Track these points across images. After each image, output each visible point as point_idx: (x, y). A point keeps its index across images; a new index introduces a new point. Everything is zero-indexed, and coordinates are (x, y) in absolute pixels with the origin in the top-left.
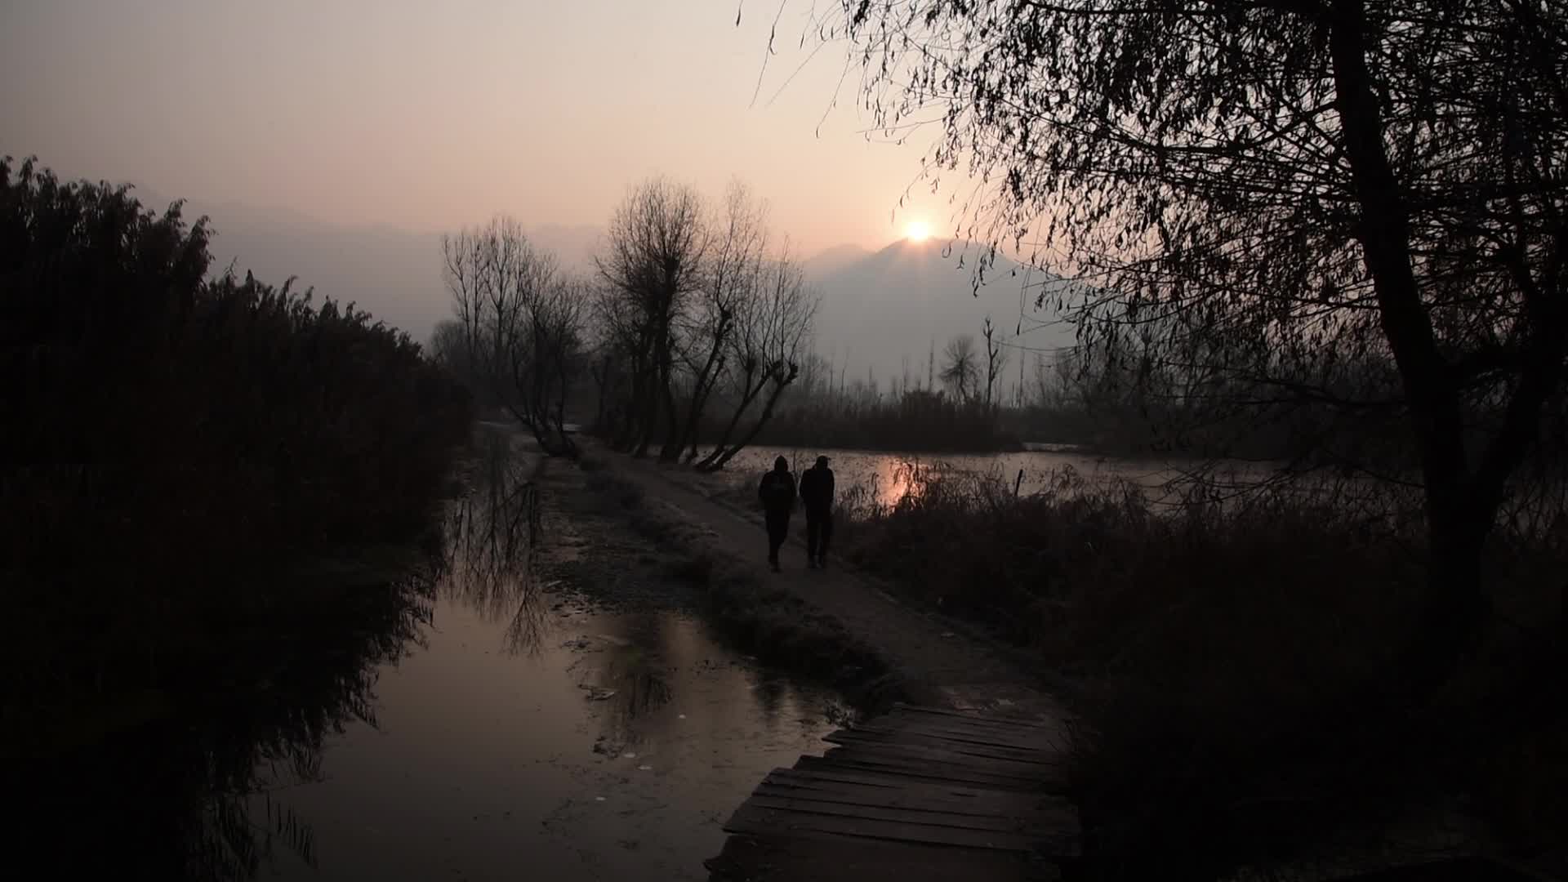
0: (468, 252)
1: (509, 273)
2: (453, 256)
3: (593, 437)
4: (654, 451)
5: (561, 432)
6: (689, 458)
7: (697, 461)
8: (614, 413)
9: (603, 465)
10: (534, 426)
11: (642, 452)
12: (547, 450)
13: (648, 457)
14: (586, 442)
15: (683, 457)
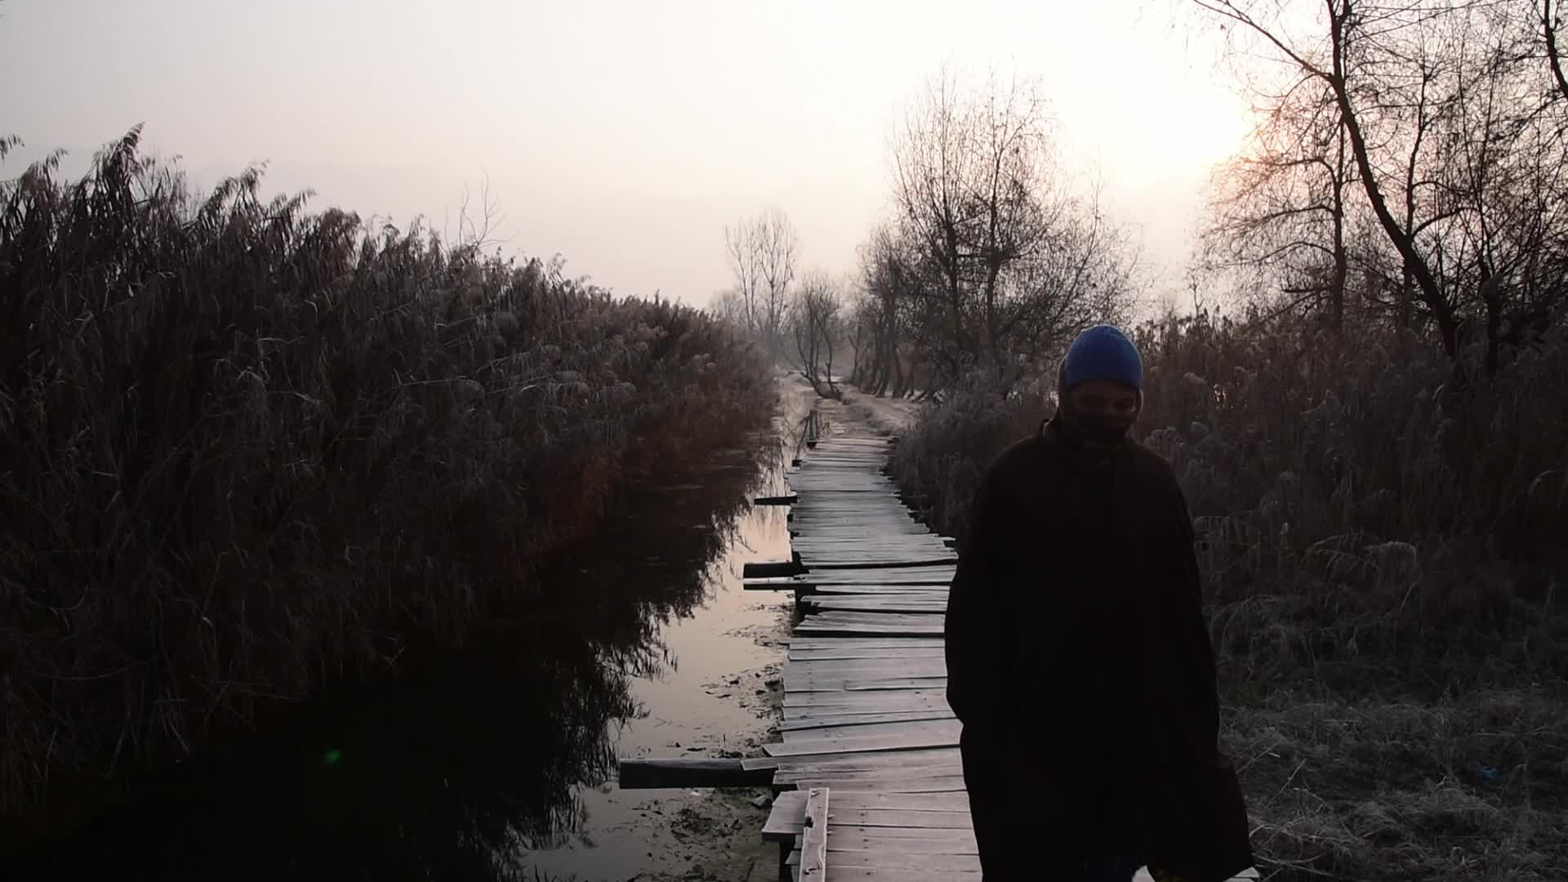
0: (744, 238)
1: (779, 255)
2: (732, 240)
3: (849, 385)
4: (889, 393)
5: (830, 382)
6: (909, 396)
7: (913, 398)
8: (864, 368)
9: (856, 401)
10: (811, 379)
11: (882, 395)
12: (820, 394)
13: (884, 397)
14: (846, 388)
15: (906, 396)
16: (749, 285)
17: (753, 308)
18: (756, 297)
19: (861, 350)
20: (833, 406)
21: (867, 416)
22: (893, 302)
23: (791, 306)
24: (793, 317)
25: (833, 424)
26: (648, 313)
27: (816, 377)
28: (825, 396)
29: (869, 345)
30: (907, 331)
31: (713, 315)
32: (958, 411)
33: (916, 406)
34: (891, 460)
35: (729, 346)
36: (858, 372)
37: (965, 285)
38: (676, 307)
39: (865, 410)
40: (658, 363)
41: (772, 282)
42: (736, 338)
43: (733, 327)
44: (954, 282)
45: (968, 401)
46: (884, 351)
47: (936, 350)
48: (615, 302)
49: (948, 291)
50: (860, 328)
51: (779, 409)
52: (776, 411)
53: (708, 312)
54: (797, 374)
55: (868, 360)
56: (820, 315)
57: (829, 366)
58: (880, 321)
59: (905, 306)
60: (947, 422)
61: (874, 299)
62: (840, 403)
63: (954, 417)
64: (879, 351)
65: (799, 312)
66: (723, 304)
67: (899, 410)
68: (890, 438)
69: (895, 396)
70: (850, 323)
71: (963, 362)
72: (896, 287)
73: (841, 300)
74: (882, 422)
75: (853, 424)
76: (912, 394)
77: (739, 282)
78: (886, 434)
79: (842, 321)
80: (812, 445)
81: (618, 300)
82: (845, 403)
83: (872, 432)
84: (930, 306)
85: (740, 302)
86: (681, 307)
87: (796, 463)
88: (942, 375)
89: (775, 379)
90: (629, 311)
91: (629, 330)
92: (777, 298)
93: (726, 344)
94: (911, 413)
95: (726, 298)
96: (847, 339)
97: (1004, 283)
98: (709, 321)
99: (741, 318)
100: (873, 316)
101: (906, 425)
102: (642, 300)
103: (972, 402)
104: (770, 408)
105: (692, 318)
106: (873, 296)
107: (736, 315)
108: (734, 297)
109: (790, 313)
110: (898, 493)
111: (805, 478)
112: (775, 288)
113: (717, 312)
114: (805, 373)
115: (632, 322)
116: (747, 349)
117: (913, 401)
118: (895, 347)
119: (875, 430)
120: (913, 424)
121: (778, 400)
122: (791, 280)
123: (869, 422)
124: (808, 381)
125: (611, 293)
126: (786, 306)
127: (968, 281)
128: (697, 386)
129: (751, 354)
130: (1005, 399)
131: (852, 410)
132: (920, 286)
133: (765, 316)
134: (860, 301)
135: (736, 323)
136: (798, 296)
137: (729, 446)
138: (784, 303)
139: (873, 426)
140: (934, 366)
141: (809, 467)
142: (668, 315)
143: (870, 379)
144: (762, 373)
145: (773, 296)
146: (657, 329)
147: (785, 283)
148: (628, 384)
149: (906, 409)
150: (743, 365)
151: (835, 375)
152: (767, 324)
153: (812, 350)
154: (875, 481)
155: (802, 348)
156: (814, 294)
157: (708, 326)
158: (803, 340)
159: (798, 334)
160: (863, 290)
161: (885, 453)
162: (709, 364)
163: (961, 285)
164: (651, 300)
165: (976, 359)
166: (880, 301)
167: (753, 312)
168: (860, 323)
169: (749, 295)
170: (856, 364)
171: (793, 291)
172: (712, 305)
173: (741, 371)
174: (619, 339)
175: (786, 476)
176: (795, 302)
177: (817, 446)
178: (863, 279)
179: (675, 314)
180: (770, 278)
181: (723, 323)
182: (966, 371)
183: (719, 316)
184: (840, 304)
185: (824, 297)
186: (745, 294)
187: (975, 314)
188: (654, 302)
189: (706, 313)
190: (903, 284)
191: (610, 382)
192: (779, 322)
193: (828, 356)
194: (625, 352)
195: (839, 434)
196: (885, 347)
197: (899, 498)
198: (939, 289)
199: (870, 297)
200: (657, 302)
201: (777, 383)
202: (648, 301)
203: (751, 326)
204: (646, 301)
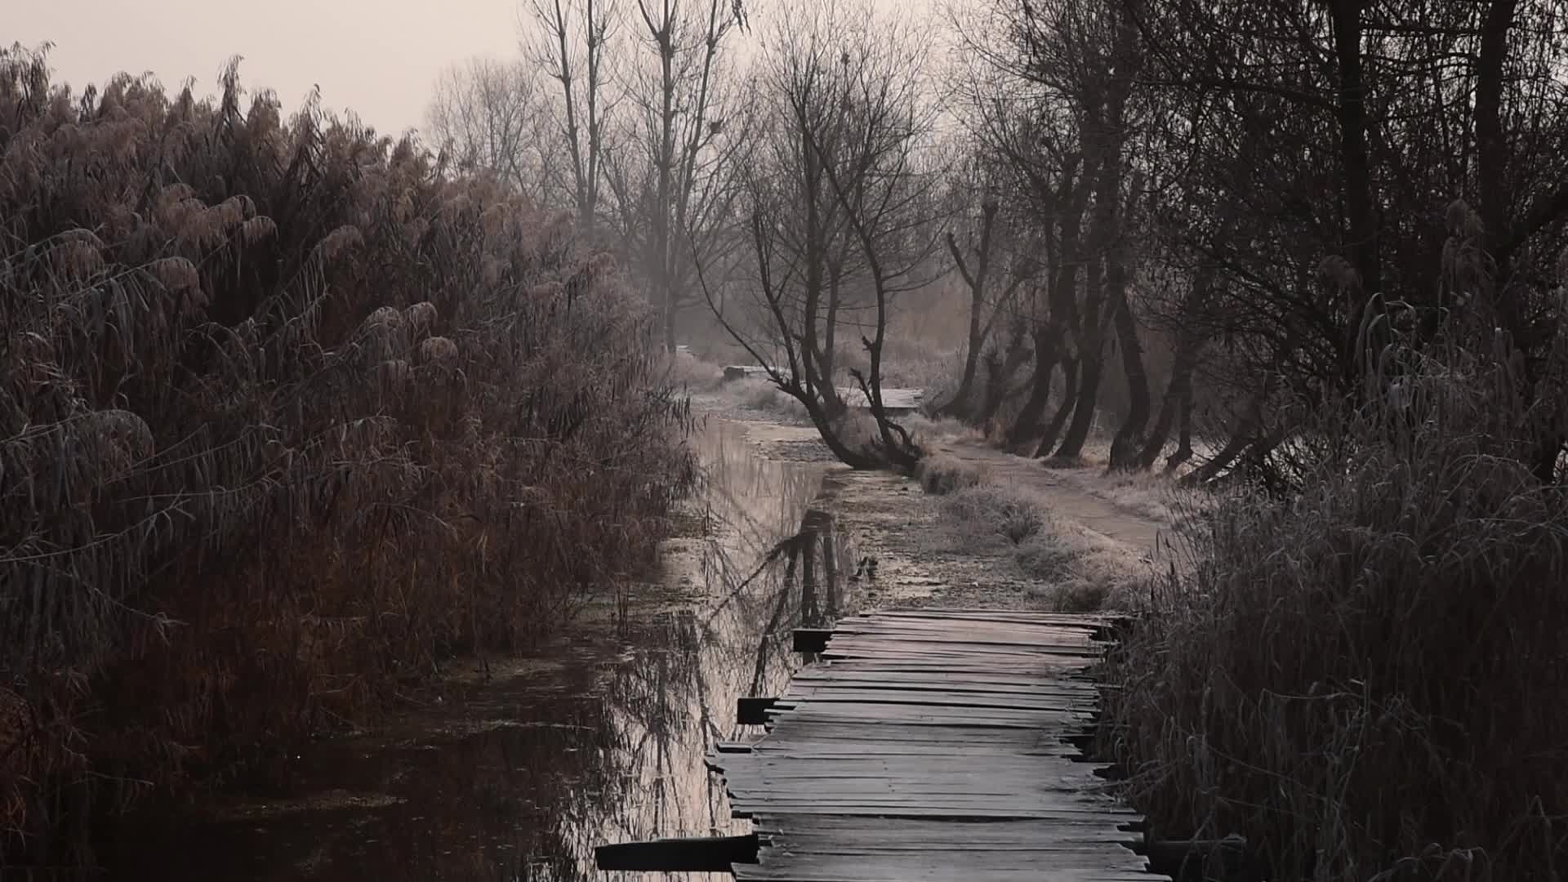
3: (951, 421)
4: (1097, 451)
5: (877, 408)
6: (1173, 462)
7: (1187, 468)
8: (1003, 355)
9: (974, 481)
10: (808, 399)
11: (1069, 456)
12: (842, 454)
13: (1083, 464)
14: (936, 433)
15: (1161, 462)
16: (577, 47)
17: (593, 129)
18: (605, 93)
19: (992, 296)
20: (890, 496)
21: (1016, 536)
22: (1117, 109)
23: (737, 127)
24: (742, 169)
25: (890, 566)
26: (194, 145)
27: (827, 388)
28: (861, 461)
29: (1024, 272)
30: (1169, 219)
31: (443, 159)
32: (1362, 521)
33: (1198, 499)
34: (1106, 700)
35: (505, 276)
36: (982, 375)
37: (1393, 46)
38: (306, 124)
39: (1007, 511)
40: (234, 332)
41: (663, 37)
42: (530, 245)
43: (519, 204)
44: (1346, 33)
45: (1398, 489)
46: (1080, 294)
47: (1279, 294)
48: (62, 100)
49: (1324, 69)
50: (990, 210)
51: (689, 506)
52: (681, 518)
53: (428, 144)
54: (757, 381)
55: (1019, 328)
56: (844, 157)
57: (875, 349)
58: (1066, 184)
59: (1159, 128)
60: (1317, 560)
61: (1043, 102)
62: (915, 487)
63: (1343, 541)
64: (1060, 295)
65: (766, 150)
66: (481, 115)
67: (1139, 512)
68: (1101, 618)
69: (1120, 459)
70: (954, 192)
71: (1380, 336)
72: (1126, 60)
73: (920, 105)
74: (1072, 556)
75: (958, 563)
76: (1185, 454)
77: (541, 36)
78: (1088, 602)
79: (927, 181)
80: (811, 645)
81: (78, 91)
82: (935, 485)
83: (1032, 596)
84: (1255, 124)
85: (545, 110)
86: (324, 126)
87: (752, 710)
88: (1301, 386)
89: (677, 397)
90: (121, 138)
91: (119, 210)
92: (683, 96)
93: (493, 267)
94: (1178, 527)
95: (492, 94)
96: (942, 251)
97: (1546, 32)
98: (428, 180)
99: (548, 168)
100: (1041, 162)
101: (1164, 569)
102: (172, 95)
103: (1413, 490)
104: (656, 505)
105: (365, 169)
106: (1039, 89)
107: (531, 157)
108: (524, 91)
109: (730, 154)
110: (1132, 828)
111: (786, 769)
112: (679, 57)
113: (460, 148)
114: (786, 373)
115: (134, 175)
116: (573, 288)
117: (1189, 481)
118: (1119, 279)
119: (1047, 588)
120: (1186, 571)
121: (688, 476)
122: (734, 32)
123: (1021, 559)
124: (800, 405)
125: (48, 64)
126: (715, 127)
127: (1405, 29)
128: (386, 424)
129: (587, 302)
130: (1546, 476)
131: (960, 512)
132: (1219, 51)
133: (638, 162)
134: (990, 109)
135: (529, 184)
136: (763, 90)
137: (505, 645)
138: (711, 114)
139: (1040, 573)
140: (1265, 355)
141: (803, 727)
142: (273, 156)
143: (1026, 399)
144: (630, 372)
145: (668, 89)
146: (231, 206)
147: (712, 43)
148: (116, 416)
149: (1162, 510)
150: (557, 344)
151: (899, 383)
152: (646, 188)
153: (813, 288)
154: (1052, 780)
155: (776, 280)
156: (820, 80)
157: (427, 199)
158: (779, 258)
159: (759, 229)
160: (1001, 64)
161: (1084, 674)
162: (433, 342)
163: (1375, 46)
164: (208, 94)
165: (1429, 326)
166: (1063, 110)
167: (594, 145)
168: (990, 189)
169: (580, 85)
170: (976, 341)
171: (742, 74)
172: (441, 121)
173: (551, 368)
174: (84, 244)
175: (719, 759)
176: (750, 109)
177: (833, 647)
178: (1002, 23)
179: (302, 154)
180: (659, 25)
181: (483, 189)
182: (1392, 371)
183: (467, 164)
184: (918, 120)
185: (857, 93)
186: (566, 79)
187: (1425, 154)
188: (217, 105)
189: (417, 151)
190: (1154, 47)
191: (47, 407)
192: (690, 183)
193: (870, 316)
194: (110, 290)
195: (914, 603)
196: (1082, 274)
197: (1139, 848)
198: (1291, 62)
199: (1028, 95)
200: (230, 103)
201: (682, 412)
202: (197, 97)
203: (587, 196)
204: (186, 96)
